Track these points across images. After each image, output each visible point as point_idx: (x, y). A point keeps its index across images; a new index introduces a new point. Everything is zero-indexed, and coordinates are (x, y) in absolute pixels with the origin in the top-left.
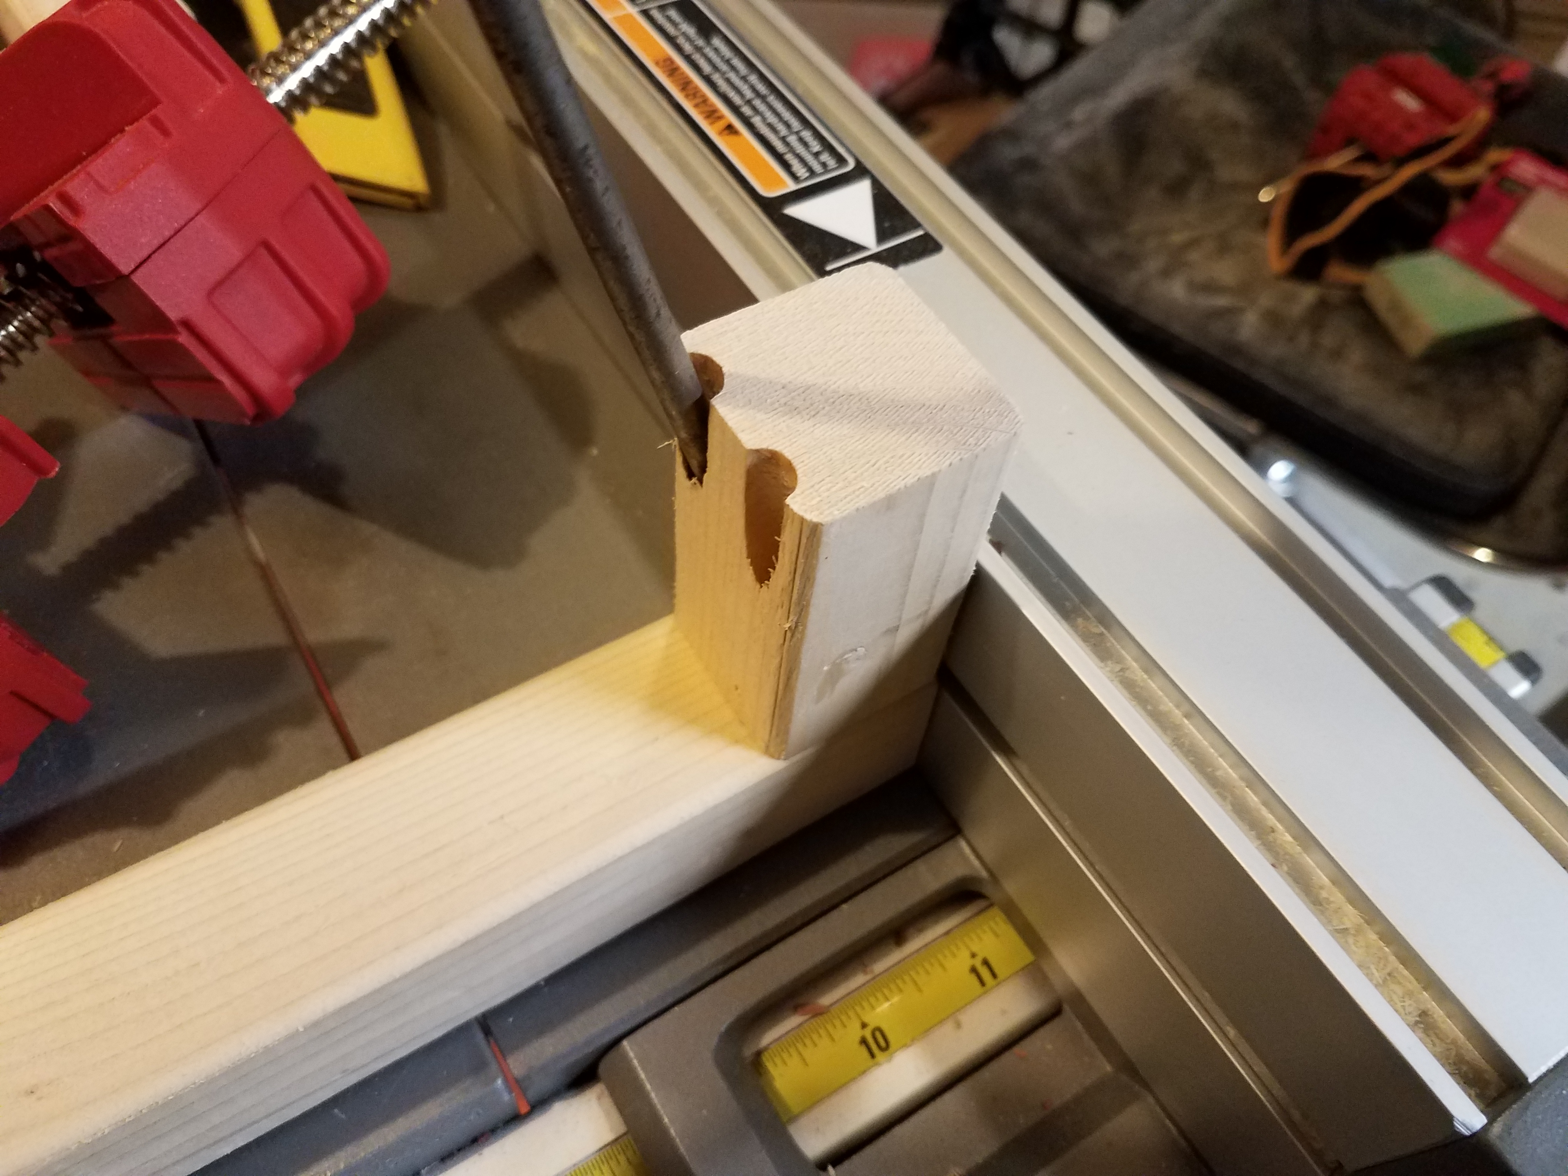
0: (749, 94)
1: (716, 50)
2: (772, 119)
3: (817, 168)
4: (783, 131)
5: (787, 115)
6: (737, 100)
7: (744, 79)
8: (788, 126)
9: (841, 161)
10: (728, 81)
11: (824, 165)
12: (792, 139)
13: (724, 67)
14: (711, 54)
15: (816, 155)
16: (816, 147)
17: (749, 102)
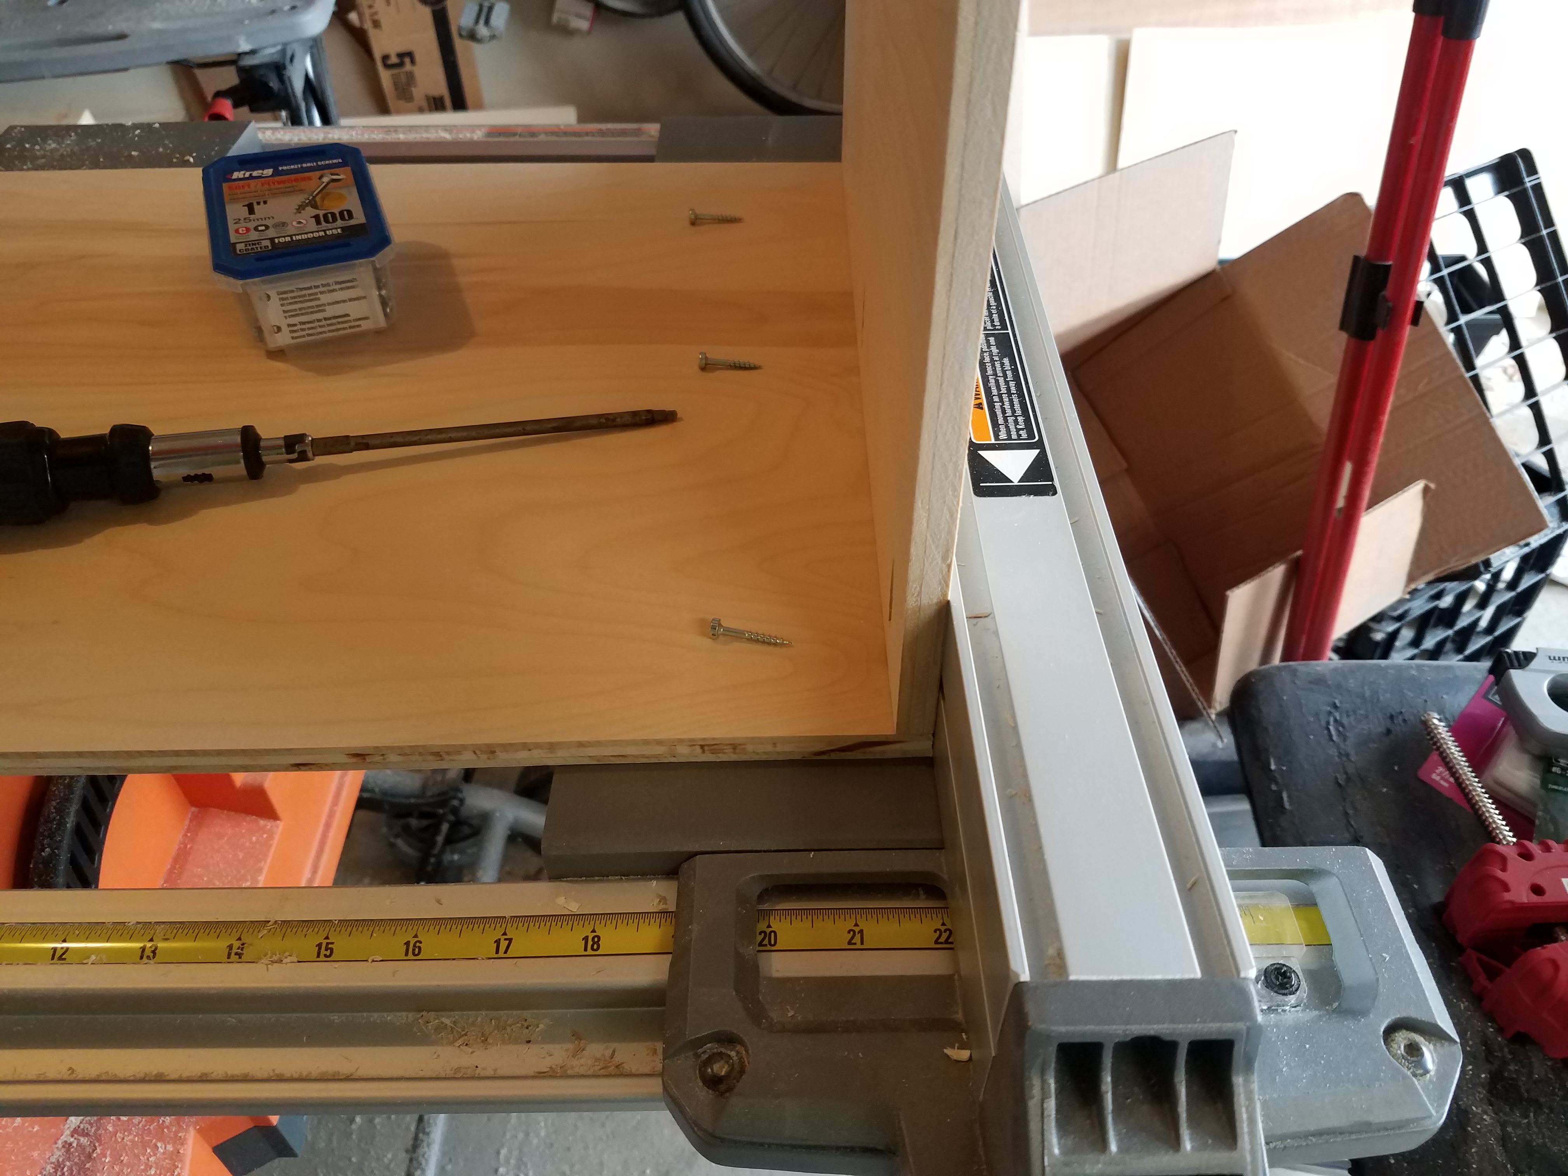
0: (1004, 390)
1: (1002, 364)
2: (1007, 406)
3: (1014, 436)
4: (1009, 412)
5: (1017, 406)
6: (995, 392)
7: (1007, 383)
8: (1014, 411)
9: (1031, 435)
10: (997, 382)
11: (1019, 436)
12: (1011, 420)
13: (1000, 374)
14: (998, 365)
15: (1018, 430)
16: (1022, 425)
17: (1000, 396)
